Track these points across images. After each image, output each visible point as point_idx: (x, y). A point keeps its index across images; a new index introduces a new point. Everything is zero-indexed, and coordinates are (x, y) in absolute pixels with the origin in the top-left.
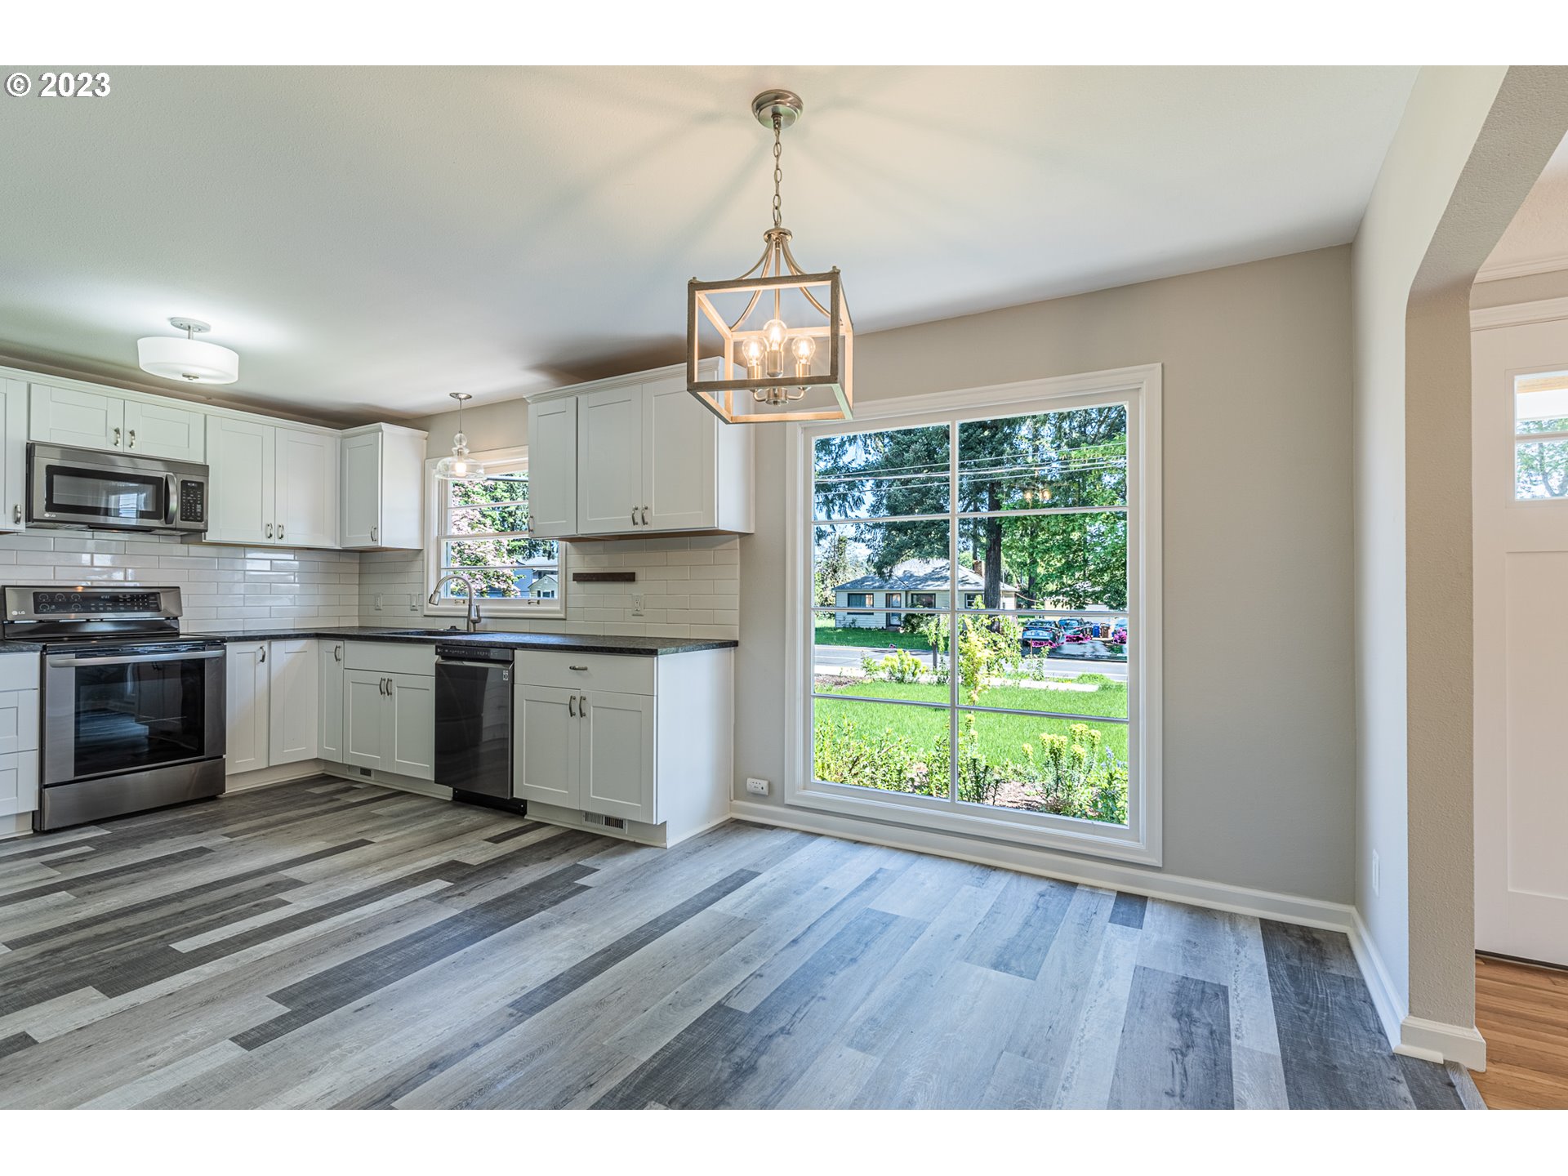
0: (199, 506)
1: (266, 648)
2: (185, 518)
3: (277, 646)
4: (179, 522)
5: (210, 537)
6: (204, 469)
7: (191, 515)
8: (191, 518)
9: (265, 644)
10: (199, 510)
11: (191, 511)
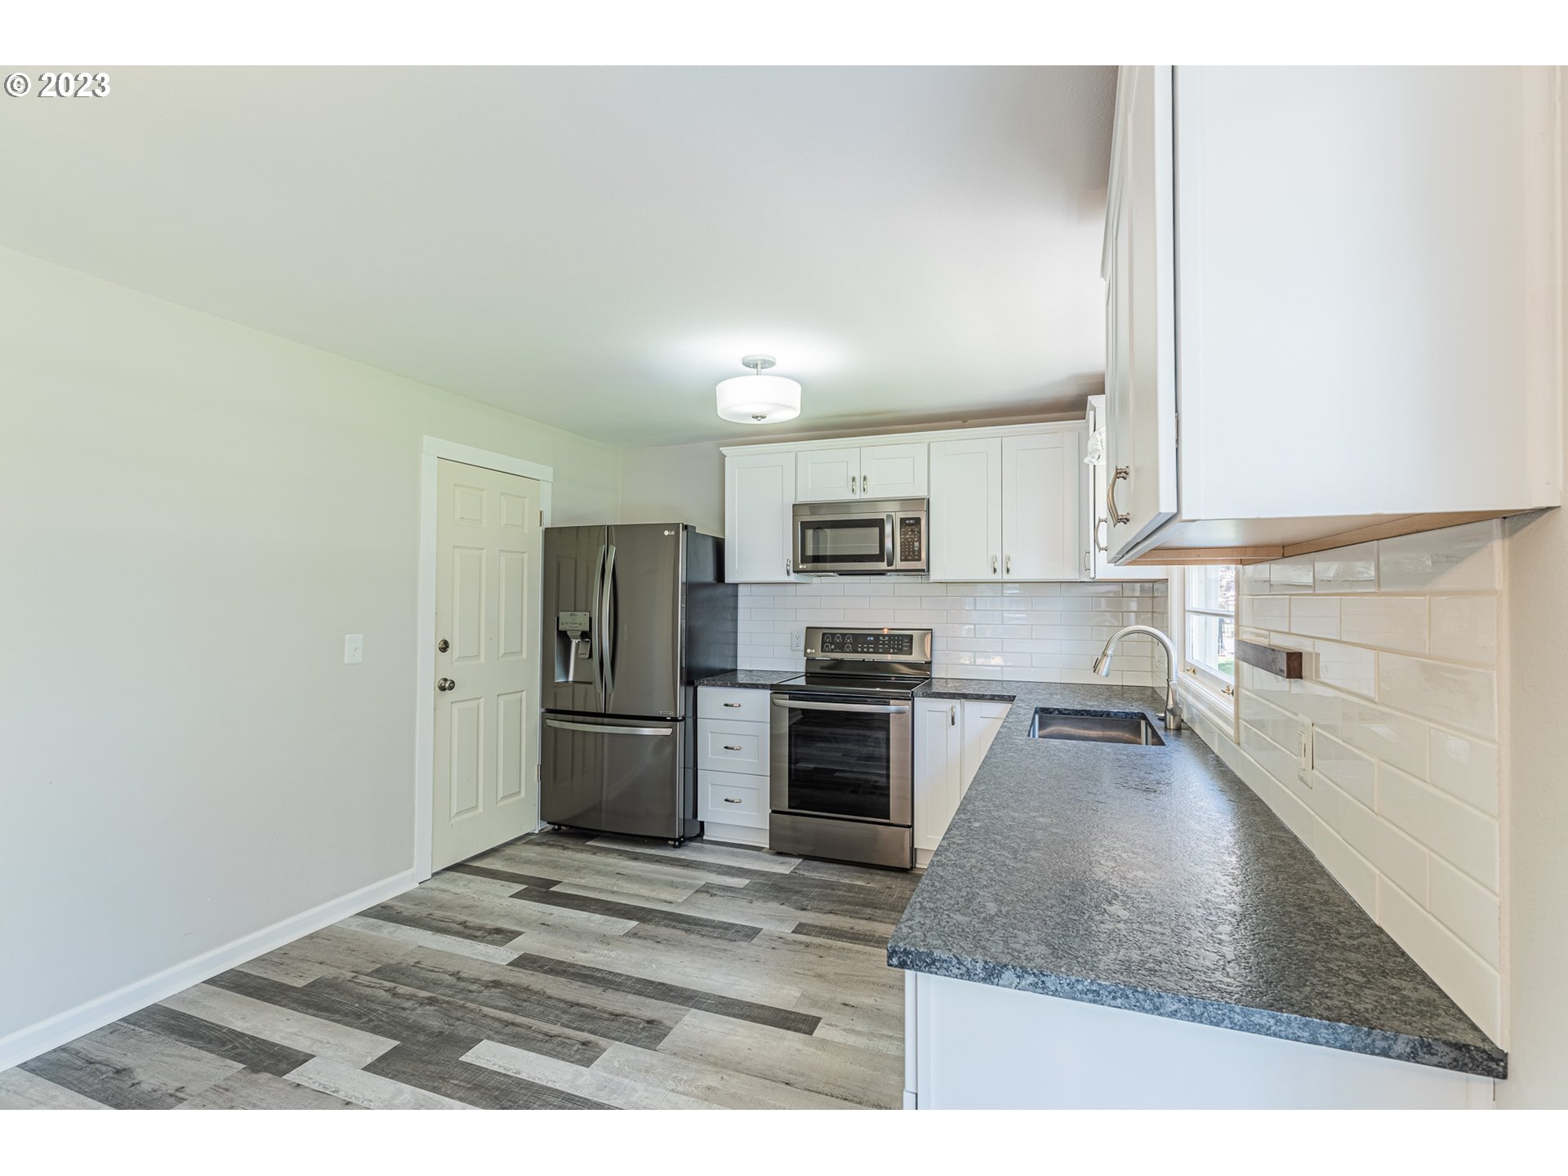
0: (916, 544)
1: (958, 710)
2: (904, 559)
3: (971, 707)
4: (899, 564)
5: (935, 575)
6: (925, 503)
7: (909, 555)
8: (910, 558)
9: (956, 703)
10: (916, 549)
11: (909, 550)
